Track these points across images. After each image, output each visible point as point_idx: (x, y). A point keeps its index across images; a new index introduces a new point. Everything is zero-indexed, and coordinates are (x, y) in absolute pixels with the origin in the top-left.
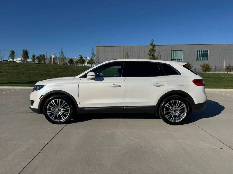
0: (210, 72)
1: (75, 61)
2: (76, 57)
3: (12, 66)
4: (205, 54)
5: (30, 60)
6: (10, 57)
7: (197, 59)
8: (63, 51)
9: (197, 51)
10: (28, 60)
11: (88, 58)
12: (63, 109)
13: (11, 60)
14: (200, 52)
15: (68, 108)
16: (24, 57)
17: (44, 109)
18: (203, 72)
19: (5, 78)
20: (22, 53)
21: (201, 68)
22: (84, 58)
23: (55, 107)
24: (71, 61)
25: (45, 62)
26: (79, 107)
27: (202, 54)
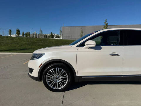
1: (48, 36)
2: (48, 34)
3: (10, 39)
5: (21, 36)
6: (9, 34)
8: (41, 29)
10: (20, 36)
11: (56, 34)
12: (61, 77)
13: (10, 36)
15: (66, 76)
16: (17, 34)
17: (43, 77)
19: (6, 47)
20: (16, 31)
22: (53, 34)
23: (53, 75)
24: (46, 36)
25: (30, 37)
26: (77, 75)
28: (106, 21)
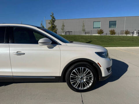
0: (115, 35)
4: (115, 23)
7: (109, 27)
9: (110, 22)
14: (111, 22)
18: (111, 35)
27: (113, 24)
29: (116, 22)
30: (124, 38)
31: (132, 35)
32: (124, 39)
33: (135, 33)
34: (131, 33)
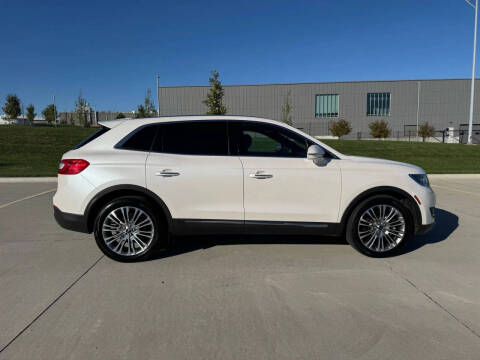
0: (387, 139)
7: (368, 113)
9: (368, 95)
14: (373, 97)
21: (370, 130)
27: (378, 102)
28: (216, 76)
29: (389, 96)
30: (420, 147)
31: (441, 139)
32: (421, 150)
33: (451, 134)
34: (437, 134)
